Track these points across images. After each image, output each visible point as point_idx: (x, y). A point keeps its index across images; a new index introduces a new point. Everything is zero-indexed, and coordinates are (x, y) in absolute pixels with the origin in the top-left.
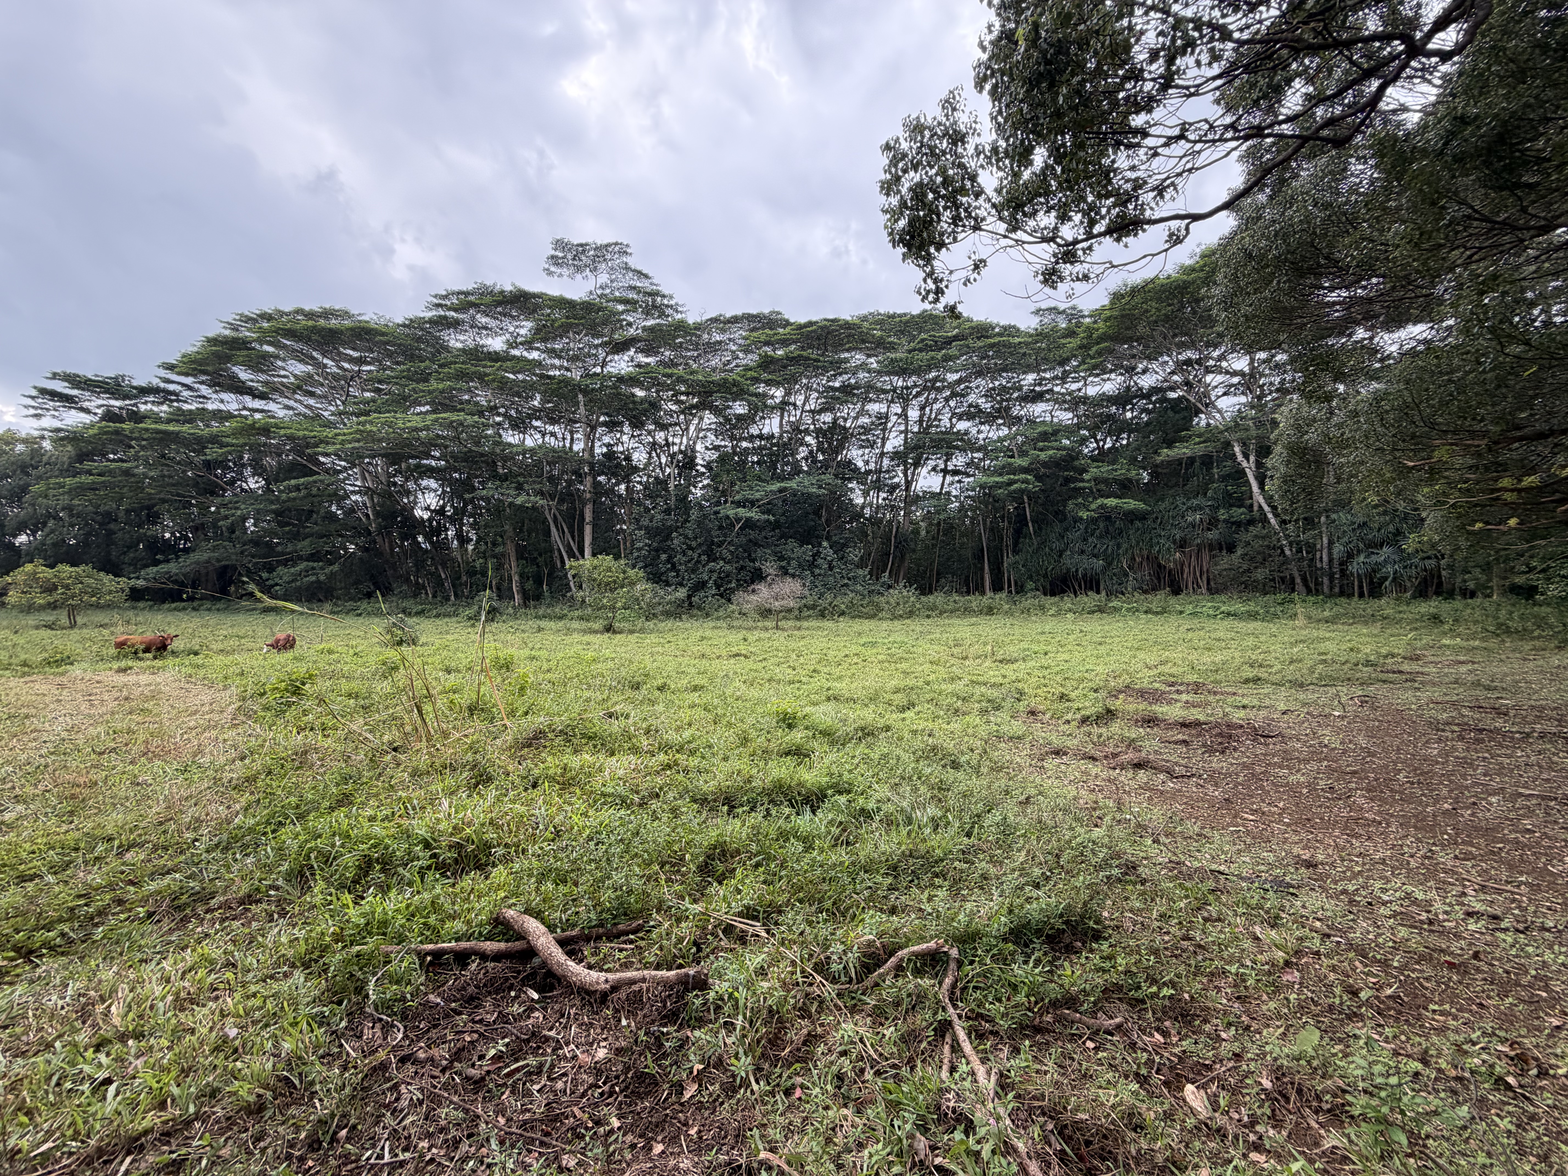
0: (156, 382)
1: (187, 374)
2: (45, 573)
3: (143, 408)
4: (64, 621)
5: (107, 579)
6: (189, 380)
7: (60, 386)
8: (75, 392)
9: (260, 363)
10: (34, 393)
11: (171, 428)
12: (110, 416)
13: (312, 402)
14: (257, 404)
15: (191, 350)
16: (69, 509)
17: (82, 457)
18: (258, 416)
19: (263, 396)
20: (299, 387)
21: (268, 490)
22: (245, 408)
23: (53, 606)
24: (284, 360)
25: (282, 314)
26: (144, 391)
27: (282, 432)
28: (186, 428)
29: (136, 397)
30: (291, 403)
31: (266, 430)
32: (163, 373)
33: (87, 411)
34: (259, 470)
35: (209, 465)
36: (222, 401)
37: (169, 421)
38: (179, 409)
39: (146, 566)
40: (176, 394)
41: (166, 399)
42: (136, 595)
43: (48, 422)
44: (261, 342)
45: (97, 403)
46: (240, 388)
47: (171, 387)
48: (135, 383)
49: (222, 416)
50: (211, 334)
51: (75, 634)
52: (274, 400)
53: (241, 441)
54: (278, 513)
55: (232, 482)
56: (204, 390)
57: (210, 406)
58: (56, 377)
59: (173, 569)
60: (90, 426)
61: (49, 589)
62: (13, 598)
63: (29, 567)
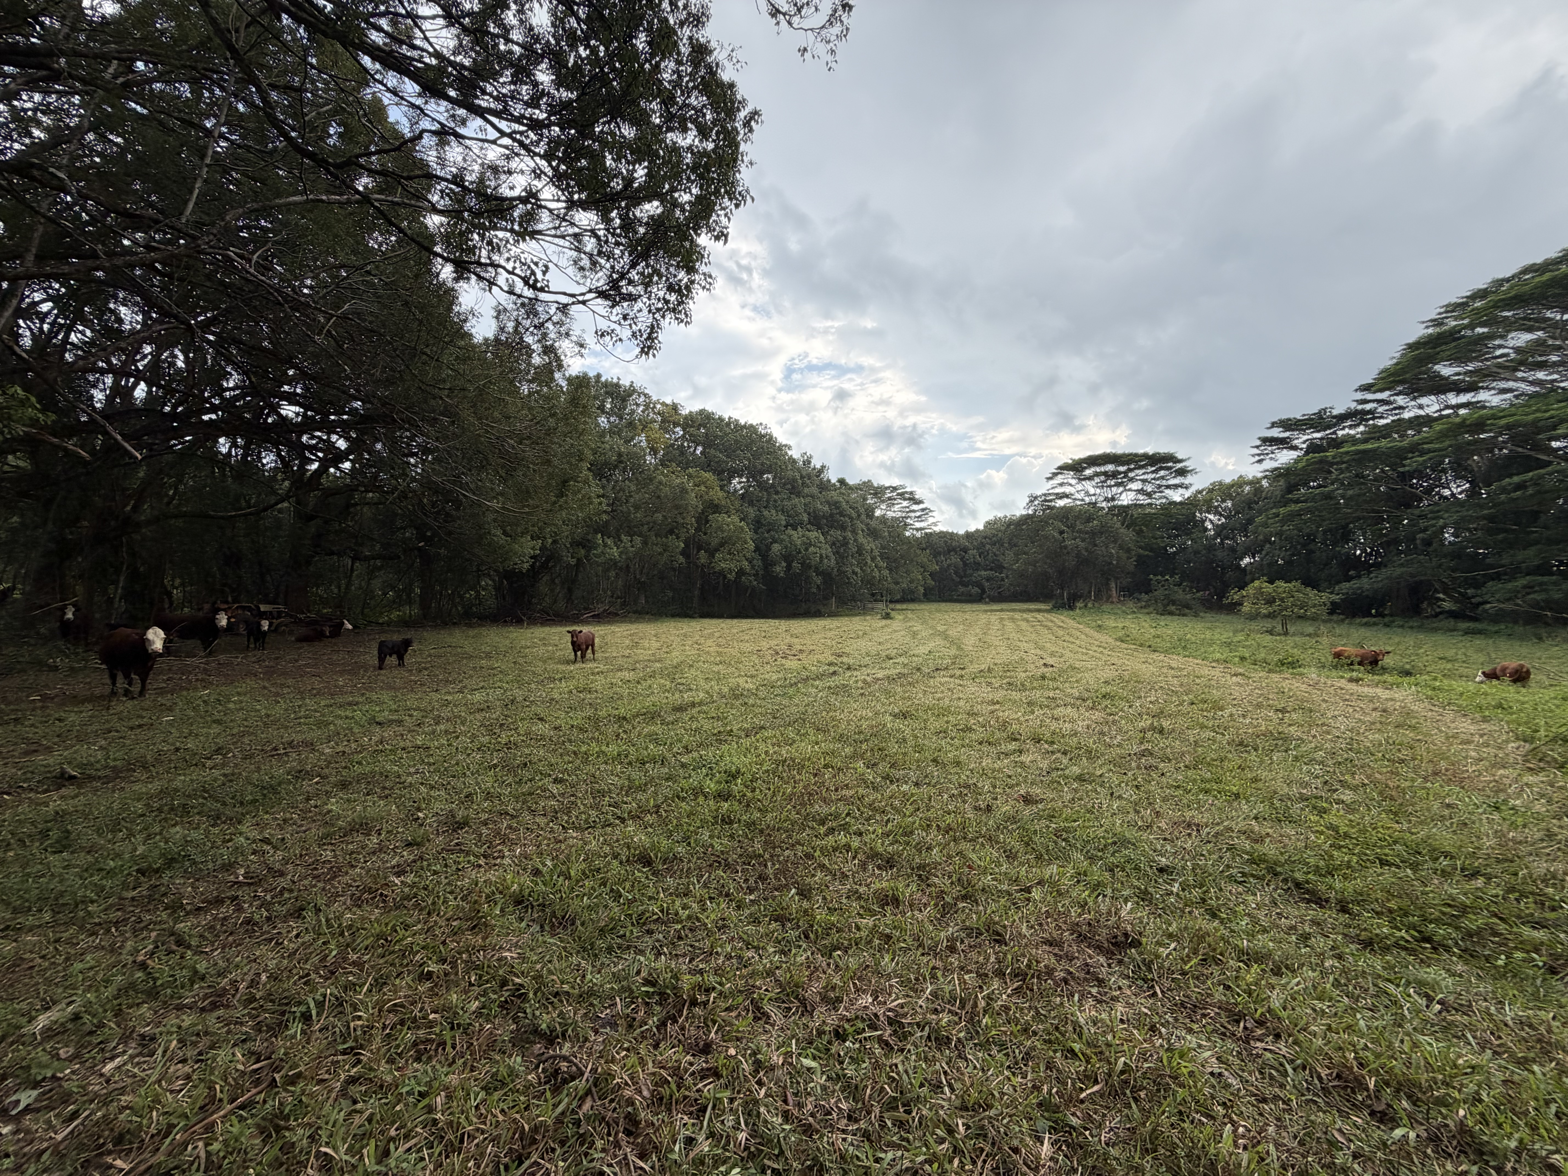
0: (1353, 405)
1: (1381, 390)
2: (1268, 588)
3: (1340, 433)
4: (1279, 628)
5: (1312, 593)
6: (1384, 395)
7: (1276, 433)
8: (1287, 434)
9: (1471, 351)
10: (1258, 443)
11: (1369, 446)
12: (1313, 448)
13: (1541, 375)
14: (1464, 398)
15: (1388, 363)
16: (1279, 534)
17: (1291, 488)
18: (1462, 412)
20: (1522, 363)
21: (1473, 493)
22: (1447, 407)
23: (1271, 616)
24: (1502, 337)
25: (1500, 282)
26: (1342, 418)
27: (1503, 422)
28: (1384, 443)
29: (1335, 425)
30: (1511, 384)
31: (1479, 426)
32: (1360, 396)
33: (1295, 448)
34: (1463, 472)
35: (1404, 477)
36: (1421, 407)
37: (1365, 441)
38: (1375, 426)
39: (1338, 582)
40: (1372, 412)
41: (1362, 420)
42: (1335, 608)
43: (1269, 465)
44: (1471, 326)
45: (1301, 439)
46: (1441, 386)
47: (1368, 407)
48: (1335, 412)
49: (1421, 422)
50: (1412, 339)
51: (1290, 641)
52: (1488, 388)
53: (1447, 443)
54: (1491, 519)
55: (1428, 491)
56: (1401, 400)
57: (1407, 415)
58: (1273, 425)
59: (1365, 584)
60: (1297, 461)
61: (1270, 601)
62: (1246, 607)
63: (1257, 583)
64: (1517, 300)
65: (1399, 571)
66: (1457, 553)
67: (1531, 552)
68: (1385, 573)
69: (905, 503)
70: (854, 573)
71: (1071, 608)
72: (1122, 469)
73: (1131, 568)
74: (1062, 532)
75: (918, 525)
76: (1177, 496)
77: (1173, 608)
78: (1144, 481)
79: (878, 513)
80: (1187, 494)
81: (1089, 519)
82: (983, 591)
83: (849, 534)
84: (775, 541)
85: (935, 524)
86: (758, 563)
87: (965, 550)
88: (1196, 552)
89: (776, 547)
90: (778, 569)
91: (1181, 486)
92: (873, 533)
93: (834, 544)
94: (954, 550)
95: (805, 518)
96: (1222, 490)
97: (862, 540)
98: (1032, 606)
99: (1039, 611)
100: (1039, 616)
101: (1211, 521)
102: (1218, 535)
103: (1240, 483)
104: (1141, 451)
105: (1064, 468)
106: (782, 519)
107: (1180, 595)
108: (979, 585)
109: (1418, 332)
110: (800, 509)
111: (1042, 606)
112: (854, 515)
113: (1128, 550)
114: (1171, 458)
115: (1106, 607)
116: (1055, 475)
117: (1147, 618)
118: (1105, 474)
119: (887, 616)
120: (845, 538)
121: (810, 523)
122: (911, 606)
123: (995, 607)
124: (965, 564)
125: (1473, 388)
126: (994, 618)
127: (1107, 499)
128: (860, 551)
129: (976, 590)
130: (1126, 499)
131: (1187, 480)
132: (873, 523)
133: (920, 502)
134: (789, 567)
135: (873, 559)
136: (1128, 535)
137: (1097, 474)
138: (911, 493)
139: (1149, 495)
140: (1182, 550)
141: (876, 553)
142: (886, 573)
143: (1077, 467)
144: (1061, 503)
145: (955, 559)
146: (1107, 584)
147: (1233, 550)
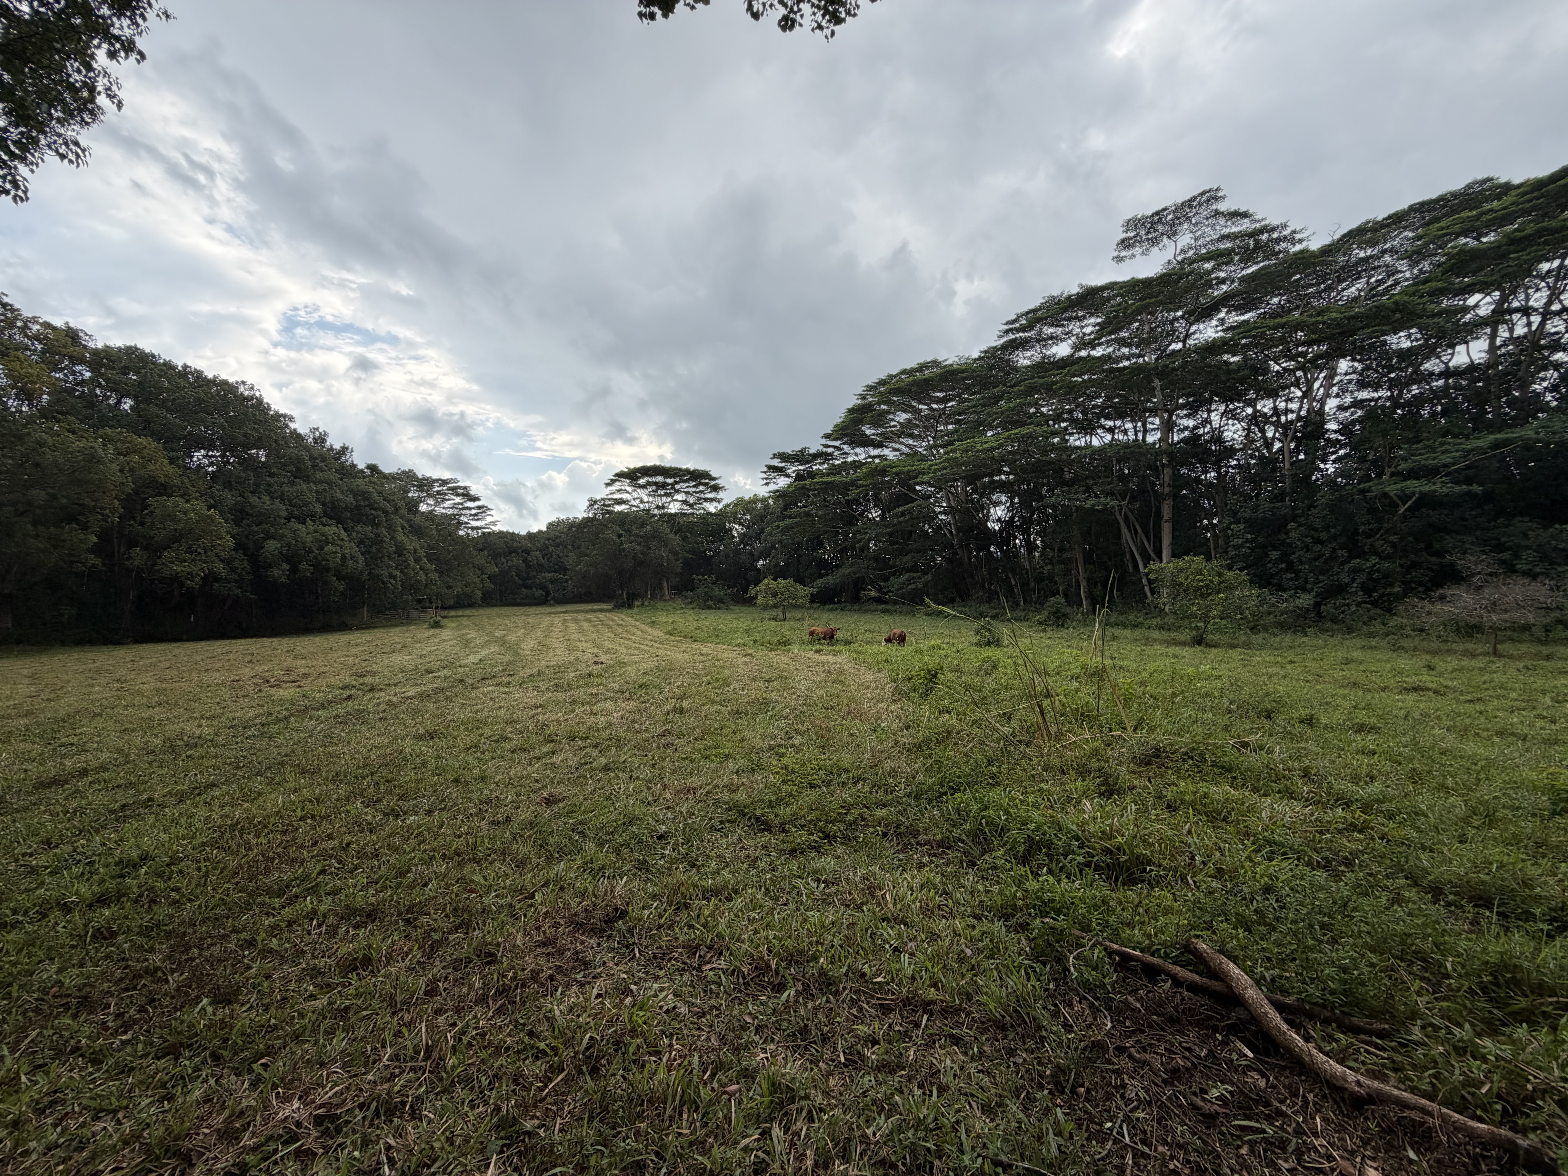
0: (821, 448)
1: (836, 439)
2: (773, 584)
3: (814, 468)
4: (781, 616)
5: (800, 587)
6: (837, 443)
7: (776, 462)
8: (783, 465)
9: (879, 420)
10: (765, 469)
11: (830, 479)
12: (799, 477)
13: (911, 442)
14: (877, 452)
15: (839, 420)
16: (781, 542)
17: (786, 507)
18: (877, 461)
20: (903, 433)
21: (883, 516)
22: (870, 457)
23: (775, 606)
24: (894, 414)
25: (891, 377)
26: (816, 456)
27: (894, 470)
28: (837, 478)
29: (811, 461)
30: (897, 446)
31: (883, 471)
32: (824, 441)
33: (788, 476)
34: (878, 503)
35: (849, 503)
36: (856, 455)
37: (828, 475)
38: (833, 465)
39: (816, 579)
40: (831, 454)
41: (826, 459)
42: (813, 599)
43: (772, 487)
44: (879, 403)
45: (792, 469)
46: (867, 442)
47: (830, 450)
48: (811, 452)
49: (856, 465)
50: (850, 406)
51: (787, 625)
52: (887, 447)
53: (869, 481)
54: (890, 534)
55: (861, 515)
56: (846, 448)
57: (850, 459)
58: (775, 456)
59: (830, 580)
60: (790, 486)
61: (775, 595)
62: (760, 600)
63: (766, 581)
64: (898, 391)
65: (847, 571)
66: (876, 559)
67: (908, 557)
68: (841, 571)
69: (458, 499)
70: (391, 576)
71: (630, 606)
72: (670, 481)
73: (679, 570)
74: (620, 536)
75: (474, 524)
76: (712, 508)
77: (711, 603)
78: (687, 493)
79: (423, 508)
80: (720, 507)
81: (643, 525)
82: (548, 593)
83: (384, 531)
84: (270, 536)
85: (494, 523)
86: (241, 565)
87: (527, 551)
88: (727, 556)
89: (272, 545)
90: (276, 573)
91: (712, 500)
92: (417, 531)
93: (361, 542)
94: (515, 551)
95: (319, 508)
96: (744, 505)
97: (400, 537)
98: (596, 607)
99: (601, 611)
100: (601, 616)
101: (737, 529)
102: (741, 541)
103: (755, 500)
104: (684, 467)
105: (621, 475)
106: (282, 510)
107: (717, 591)
108: (543, 587)
109: (853, 401)
110: (311, 497)
111: (605, 606)
112: (390, 509)
113: (676, 554)
114: (705, 475)
115: (660, 605)
116: (613, 482)
117: (691, 612)
118: (656, 484)
119: (436, 625)
120: (377, 535)
121: (325, 515)
122: (468, 612)
123: (560, 609)
124: (528, 566)
125: (880, 445)
126: (557, 620)
127: (658, 507)
128: (400, 551)
129: (539, 593)
130: (674, 508)
131: (721, 495)
132: (417, 519)
133: (475, 499)
134: (294, 569)
135: (417, 560)
136: (675, 540)
137: (649, 484)
138: (465, 488)
139: (691, 506)
140: (717, 554)
141: (422, 553)
142: (435, 576)
143: (632, 476)
144: (618, 508)
145: (516, 561)
146: (661, 584)
147: (751, 554)
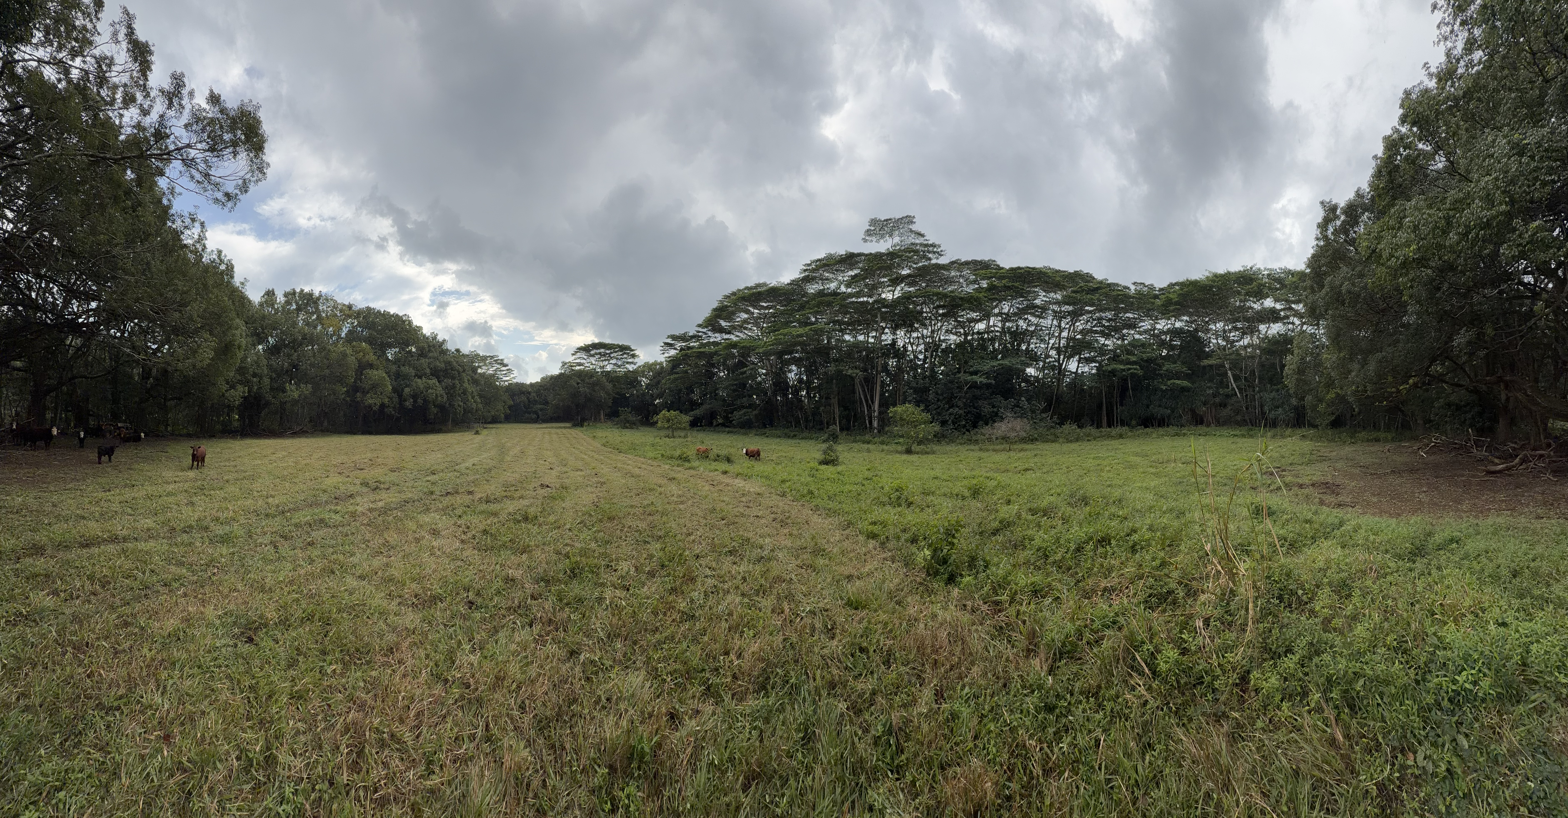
0: (695, 333)
1: (704, 329)
2: (667, 414)
3: (691, 344)
4: (671, 434)
6: (705, 331)
7: (669, 341)
8: (673, 342)
9: (729, 317)
10: (663, 345)
11: (700, 351)
12: (682, 350)
14: (727, 336)
15: (705, 318)
16: (669, 389)
17: (673, 368)
18: (728, 341)
19: (729, 333)
21: (728, 376)
22: (723, 339)
23: (668, 428)
24: (738, 314)
26: (692, 338)
27: (737, 348)
28: (704, 350)
29: (689, 341)
30: (739, 334)
31: (730, 348)
32: (697, 329)
33: (675, 349)
34: (725, 367)
35: (710, 366)
36: (715, 337)
37: (698, 348)
38: (701, 343)
39: (690, 412)
40: (701, 337)
41: (698, 340)
42: (692, 424)
43: (666, 356)
44: (729, 307)
45: (679, 345)
46: (722, 331)
48: (689, 335)
49: (715, 344)
50: (712, 309)
51: (675, 440)
52: (733, 334)
53: (722, 354)
54: (733, 387)
55: (715, 374)
56: (710, 333)
57: (711, 340)
58: (668, 337)
59: (697, 413)
60: (677, 355)
61: (668, 422)
62: (659, 425)
63: (662, 412)
64: (741, 300)
65: (707, 407)
66: (724, 401)
68: (704, 407)
69: (498, 366)
70: (458, 406)
71: (580, 426)
72: (608, 352)
73: (610, 404)
74: (576, 383)
75: (504, 379)
76: (631, 368)
77: (626, 424)
78: (617, 359)
79: (480, 371)
80: (635, 367)
81: (591, 378)
82: (538, 417)
83: (457, 382)
84: (407, 386)
85: (514, 378)
86: (396, 400)
87: (531, 393)
88: (638, 396)
89: (407, 391)
90: (407, 404)
91: (631, 363)
92: (473, 383)
93: (446, 388)
94: (525, 393)
95: (428, 371)
96: (649, 367)
97: (466, 385)
98: (564, 425)
99: (564, 428)
101: (644, 381)
102: (647, 388)
103: (655, 364)
104: (616, 343)
105: (581, 349)
106: (413, 372)
107: (632, 417)
108: (536, 413)
109: (716, 305)
110: (426, 366)
111: (568, 425)
112: (461, 369)
113: (609, 395)
114: (628, 349)
115: (597, 425)
116: (576, 352)
117: (616, 430)
118: (600, 354)
119: (478, 434)
120: (454, 384)
121: (431, 374)
123: (544, 425)
124: (529, 402)
127: (601, 367)
128: (465, 392)
129: (534, 416)
130: (609, 368)
131: (636, 360)
132: (475, 377)
133: (507, 366)
134: (414, 402)
135: (473, 398)
136: (609, 387)
137: (596, 354)
138: (502, 360)
139: (619, 366)
140: (632, 395)
141: (475, 394)
142: (480, 406)
143: (586, 349)
144: (578, 368)
145: (524, 398)
146: (599, 413)
147: (652, 395)
